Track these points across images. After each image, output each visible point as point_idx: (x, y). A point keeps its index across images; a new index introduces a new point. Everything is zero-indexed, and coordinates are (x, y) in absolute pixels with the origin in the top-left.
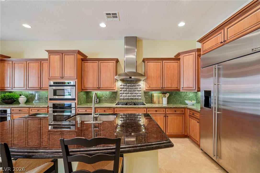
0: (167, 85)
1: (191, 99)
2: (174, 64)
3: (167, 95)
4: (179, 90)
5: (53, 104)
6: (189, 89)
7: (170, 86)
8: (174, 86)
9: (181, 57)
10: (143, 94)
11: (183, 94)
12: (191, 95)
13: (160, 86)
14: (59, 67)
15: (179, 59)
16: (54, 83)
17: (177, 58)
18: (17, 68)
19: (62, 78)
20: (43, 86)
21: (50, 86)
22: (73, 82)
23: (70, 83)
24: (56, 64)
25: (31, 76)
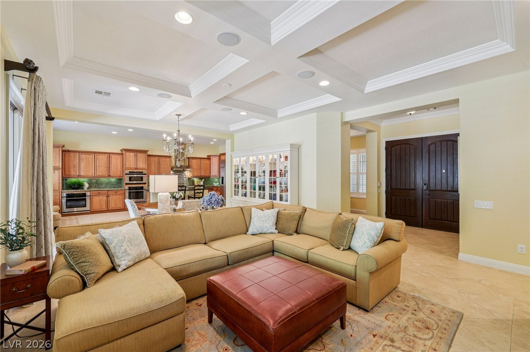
0: (203, 174)
1: (216, 182)
2: (207, 161)
3: (203, 180)
4: (210, 177)
5: (129, 187)
6: (215, 176)
7: (205, 174)
8: (208, 175)
9: (211, 158)
10: (187, 180)
11: (211, 180)
12: (217, 180)
13: (199, 175)
14: (134, 161)
15: (210, 159)
16: (130, 172)
17: (209, 158)
18: (84, 158)
19: (136, 169)
20: (111, 174)
21: (126, 174)
22: (145, 172)
23: (142, 172)
24: (131, 159)
25: (99, 166)
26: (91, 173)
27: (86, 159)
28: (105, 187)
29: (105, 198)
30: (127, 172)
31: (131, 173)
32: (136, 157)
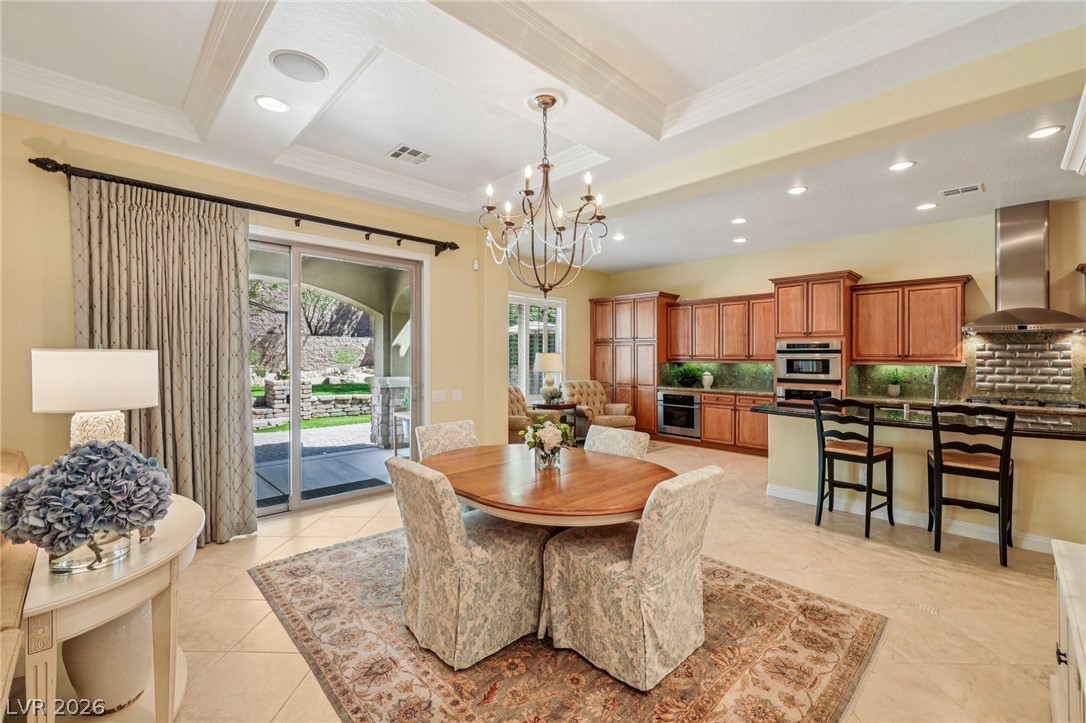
5: (787, 391)
10: (1081, 377)
14: (799, 312)
16: (788, 346)
18: (701, 317)
19: (808, 334)
20: (755, 352)
21: (779, 352)
22: (835, 344)
23: (827, 345)
24: (792, 305)
25: (727, 331)
26: (712, 350)
27: (703, 319)
28: (750, 387)
29: (729, 413)
30: (782, 345)
31: (791, 349)
32: (807, 297)
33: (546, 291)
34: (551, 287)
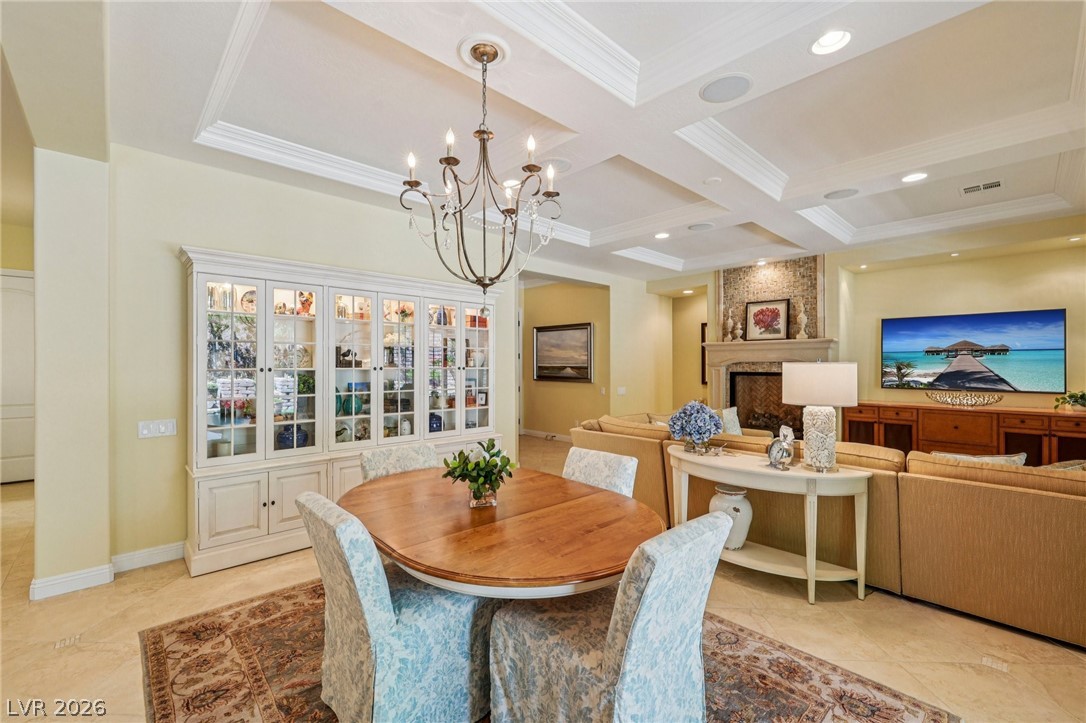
33: (485, 286)
34: (493, 280)
